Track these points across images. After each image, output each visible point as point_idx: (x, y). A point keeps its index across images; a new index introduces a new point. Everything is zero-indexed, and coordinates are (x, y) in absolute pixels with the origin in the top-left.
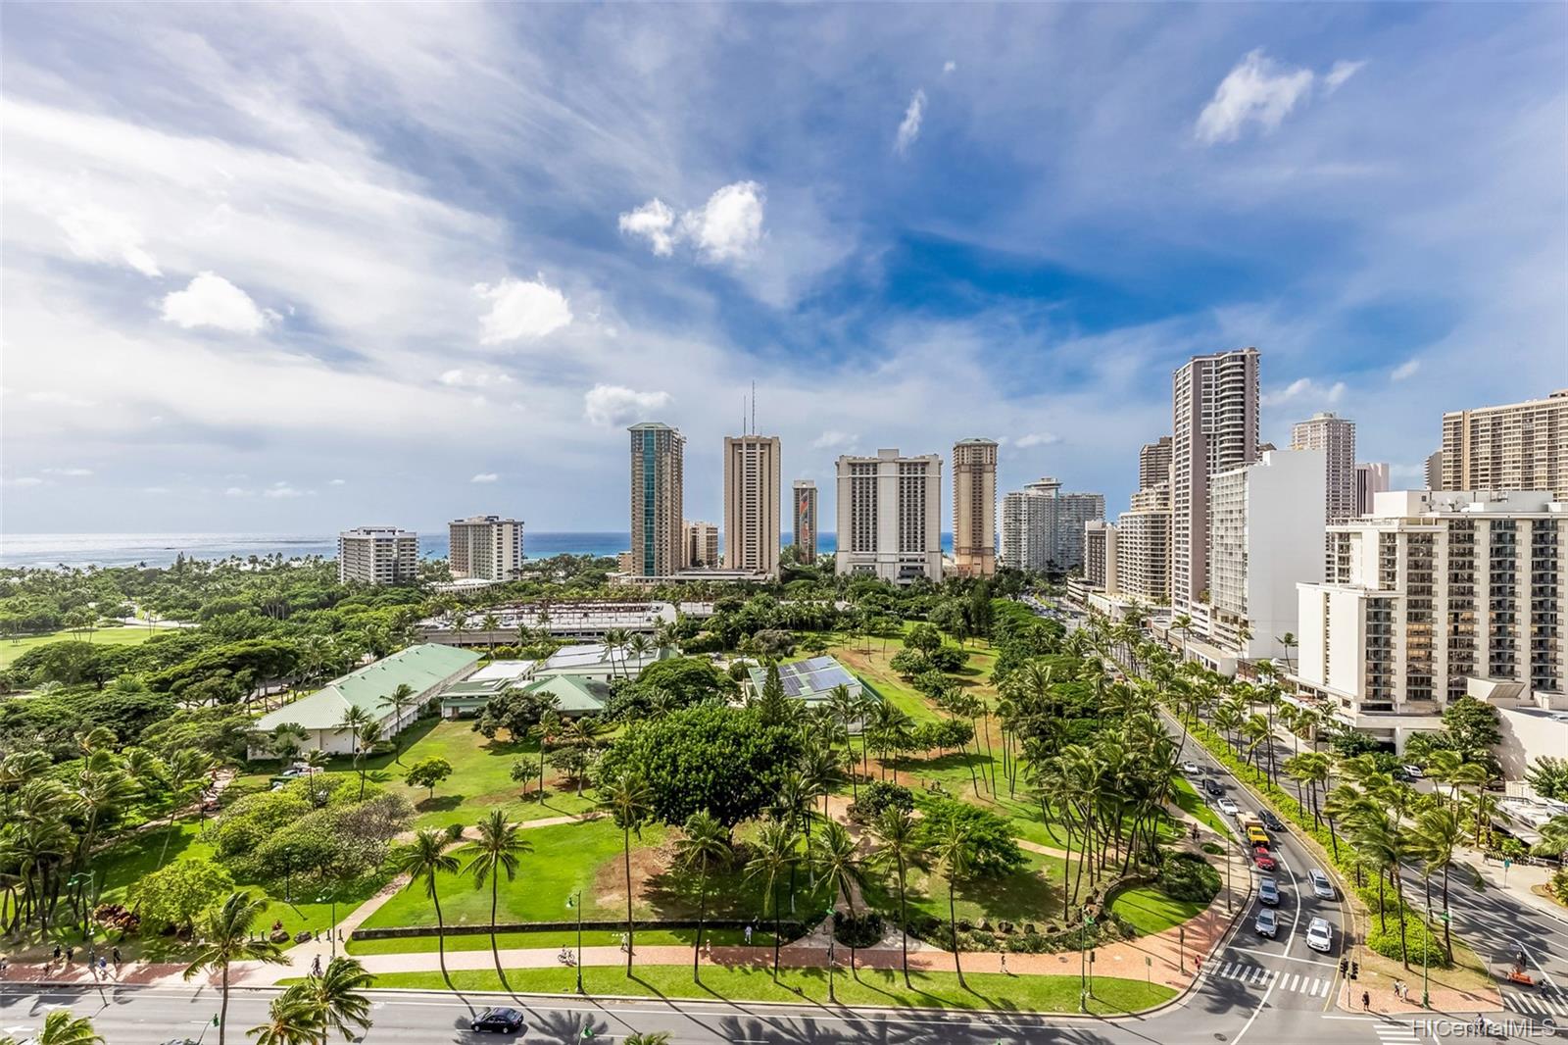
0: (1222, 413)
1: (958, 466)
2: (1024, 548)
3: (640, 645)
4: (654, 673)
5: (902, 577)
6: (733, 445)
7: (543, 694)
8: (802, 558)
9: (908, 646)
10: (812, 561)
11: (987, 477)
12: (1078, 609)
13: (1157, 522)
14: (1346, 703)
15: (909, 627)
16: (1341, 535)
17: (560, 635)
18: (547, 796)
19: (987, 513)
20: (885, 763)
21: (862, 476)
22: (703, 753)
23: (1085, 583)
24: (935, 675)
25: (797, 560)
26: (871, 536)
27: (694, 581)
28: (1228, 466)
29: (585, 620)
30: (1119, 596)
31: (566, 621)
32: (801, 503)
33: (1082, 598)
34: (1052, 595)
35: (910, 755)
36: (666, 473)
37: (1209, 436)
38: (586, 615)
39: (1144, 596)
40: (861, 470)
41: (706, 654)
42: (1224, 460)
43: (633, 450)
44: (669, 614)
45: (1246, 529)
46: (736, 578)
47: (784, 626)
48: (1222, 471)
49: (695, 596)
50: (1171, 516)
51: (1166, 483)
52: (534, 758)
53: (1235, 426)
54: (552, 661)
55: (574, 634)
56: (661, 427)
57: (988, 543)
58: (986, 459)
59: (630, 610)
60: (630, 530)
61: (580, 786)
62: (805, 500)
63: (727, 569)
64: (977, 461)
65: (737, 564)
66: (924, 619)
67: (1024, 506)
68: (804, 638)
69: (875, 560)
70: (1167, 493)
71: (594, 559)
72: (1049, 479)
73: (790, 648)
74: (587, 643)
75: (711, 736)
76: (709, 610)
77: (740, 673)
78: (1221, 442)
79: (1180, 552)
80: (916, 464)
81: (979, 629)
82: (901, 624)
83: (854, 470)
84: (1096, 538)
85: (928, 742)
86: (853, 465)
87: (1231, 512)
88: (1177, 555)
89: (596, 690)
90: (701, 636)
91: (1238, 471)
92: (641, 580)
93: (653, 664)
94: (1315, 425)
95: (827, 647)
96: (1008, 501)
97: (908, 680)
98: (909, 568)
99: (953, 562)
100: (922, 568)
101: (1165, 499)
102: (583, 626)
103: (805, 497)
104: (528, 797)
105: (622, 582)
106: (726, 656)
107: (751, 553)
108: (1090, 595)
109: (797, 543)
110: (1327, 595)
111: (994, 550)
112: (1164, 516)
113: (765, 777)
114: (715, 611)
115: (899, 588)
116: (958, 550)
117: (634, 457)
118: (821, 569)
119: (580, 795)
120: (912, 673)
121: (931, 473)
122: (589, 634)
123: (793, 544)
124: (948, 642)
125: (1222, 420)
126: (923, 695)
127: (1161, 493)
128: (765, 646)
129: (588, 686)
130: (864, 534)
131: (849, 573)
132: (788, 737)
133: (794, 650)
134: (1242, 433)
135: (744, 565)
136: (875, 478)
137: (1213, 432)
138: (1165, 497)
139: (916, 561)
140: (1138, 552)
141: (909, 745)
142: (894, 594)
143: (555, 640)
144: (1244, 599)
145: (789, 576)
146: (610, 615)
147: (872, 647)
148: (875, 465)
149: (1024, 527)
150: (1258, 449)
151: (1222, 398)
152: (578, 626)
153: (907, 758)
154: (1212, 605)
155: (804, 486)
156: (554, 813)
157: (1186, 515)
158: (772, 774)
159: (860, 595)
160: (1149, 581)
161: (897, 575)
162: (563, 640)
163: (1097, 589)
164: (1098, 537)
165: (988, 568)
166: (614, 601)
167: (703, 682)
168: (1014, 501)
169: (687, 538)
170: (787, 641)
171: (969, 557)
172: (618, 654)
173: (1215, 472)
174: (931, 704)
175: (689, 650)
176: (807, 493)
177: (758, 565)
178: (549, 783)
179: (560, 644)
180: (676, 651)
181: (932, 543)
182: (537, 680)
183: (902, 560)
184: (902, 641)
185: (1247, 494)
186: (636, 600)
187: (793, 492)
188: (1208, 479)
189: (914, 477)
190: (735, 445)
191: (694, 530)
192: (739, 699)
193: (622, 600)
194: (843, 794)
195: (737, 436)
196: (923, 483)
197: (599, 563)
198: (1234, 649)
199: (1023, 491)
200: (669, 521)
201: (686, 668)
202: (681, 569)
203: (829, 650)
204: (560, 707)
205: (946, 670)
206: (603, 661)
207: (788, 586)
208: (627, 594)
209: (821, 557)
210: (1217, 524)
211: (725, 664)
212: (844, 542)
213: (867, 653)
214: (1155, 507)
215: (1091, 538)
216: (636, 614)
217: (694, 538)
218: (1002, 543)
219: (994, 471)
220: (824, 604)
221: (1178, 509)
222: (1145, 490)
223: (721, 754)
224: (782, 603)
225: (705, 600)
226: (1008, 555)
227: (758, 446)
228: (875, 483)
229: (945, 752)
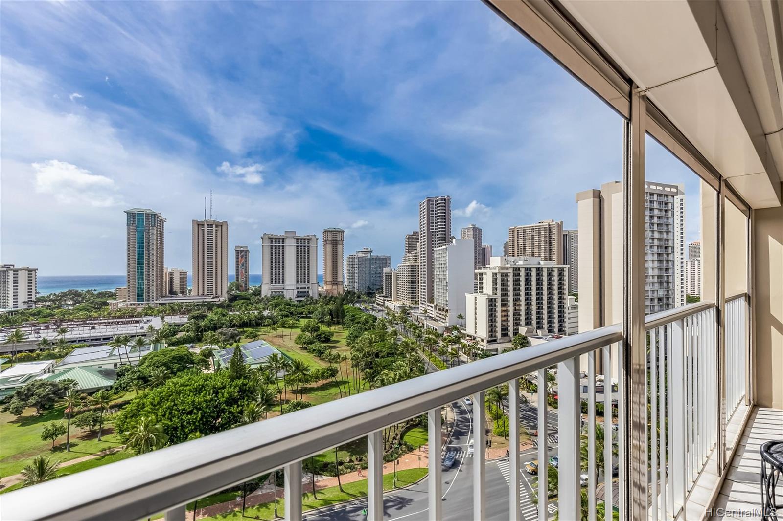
0: (438, 222)
1: (325, 241)
2: (356, 281)
3: (140, 343)
4: (152, 358)
5: (298, 297)
6: (198, 225)
7: (64, 381)
8: (240, 288)
9: (303, 331)
10: (247, 290)
11: (340, 247)
12: (381, 309)
13: (413, 268)
14: (482, 341)
15: (303, 322)
16: (480, 273)
17: (73, 342)
18: (73, 445)
19: (339, 265)
20: (294, 392)
21: (276, 245)
22: (193, 402)
23: (383, 296)
24: (318, 345)
25: (238, 289)
26: (281, 276)
27: (172, 303)
28: (440, 245)
29: (93, 331)
30: (398, 302)
31: (78, 332)
32: (240, 258)
33: (382, 304)
34: (369, 303)
35: (308, 386)
36: (153, 239)
37: (433, 232)
38: (93, 328)
39: (408, 301)
40: (275, 241)
41: (184, 345)
42: (439, 242)
43: (128, 225)
44: (157, 323)
45: (447, 271)
46: (201, 300)
47: (234, 326)
48: (438, 247)
49: (174, 312)
50: (418, 266)
51: (416, 252)
52: (62, 422)
53: (442, 228)
54: (68, 359)
55: (84, 341)
56: (148, 212)
57: (340, 279)
58: (339, 238)
59: (128, 322)
60: (125, 274)
61: (100, 434)
62: (242, 257)
63: (194, 295)
64: (334, 239)
65: (201, 292)
66: (310, 317)
67: (356, 261)
68: (246, 331)
69: (284, 289)
70: (417, 256)
71: (96, 293)
72: (367, 249)
73: (238, 338)
74: (95, 345)
75: (198, 390)
76: (185, 319)
77: (209, 354)
78: (438, 235)
79: (423, 282)
80: (305, 239)
81: (338, 321)
82: (299, 321)
83: (272, 241)
84: (388, 276)
85: (317, 378)
86: (271, 239)
87: (442, 264)
88: (421, 283)
89: (106, 374)
90: (180, 335)
91: (444, 247)
92: (134, 304)
93: (150, 354)
94: (469, 229)
95: (259, 335)
96: (349, 258)
97: (303, 348)
98: (301, 292)
99: (324, 288)
100: (308, 292)
101: (416, 258)
102: (92, 335)
103: (242, 255)
104: (56, 449)
105: (120, 306)
106: (197, 345)
107: (210, 287)
108: (386, 302)
109: (238, 280)
110: (476, 297)
111: (343, 282)
112: (416, 266)
113: (234, 409)
114: (189, 319)
115: (296, 302)
116: (326, 282)
117: (128, 229)
118: (252, 294)
119: (100, 440)
120: (306, 345)
121: (312, 244)
122: (97, 340)
123: (235, 281)
124: (323, 328)
125: (438, 225)
126: (312, 355)
127: (414, 256)
128: (223, 337)
129: (100, 372)
130: (277, 275)
131: (269, 295)
132: (246, 385)
133: (240, 338)
134: (445, 231)
135: (205, 293)
136: (283, 246)
137: (434, 230)
138: (416, 257)
139: (305, 288)
140: (405, 282)
141: (307, 381)
142: (294, 306)
143: (68, 346)
144: (447, 301)
145: (233, 299)
146: (112, 326)
147: (284, 334)
148: (283, 239)
149: (356, 271)
150: (450, 238)
151: (438, 216)
152: (88, 335)
153: (306, 387)
154: (435, 303)
155: (242, 249)
156: (79, 455)
157: (424, 265)
158: (238, 407)
159: (276, 307)
160: (410, 294)
161: (295, 296)
162: (74, 345)
163: (389, 299)
164: (389, 275)
165: (340, 290)
166: (114, 318)
167: (183, 362)
168: (352, 259)
169: (167, 279)
170: (236, 334)
171: (331, 286)
172: (123, 350)
173: (435, 247)
174: (317, 359)
175: (173, 344)
176: (244, 253)
177: (214, 292)
178: (74, 437)
179: (73, 348)
180: (163, 346)
181: (313, 279)
182: (57, 372)
183: (297, 288)
184: (300, 330)
185: (447, 257)
186: (132, 317)
187: (235, 253)
188: (433, 250)
189: (304, 245)
190: (199, 225)
191: (171, 274)
192: (208, 369)
193: (119, 317)
194: (274, 411)
195: (201, 219)
196: (308, 249)
197: (101, 295)
198: (443, 322)
199: (355, 254)
200: (155, 268)
201: (173, 354)
202: (162, 297)
203: (260, 337)
204: (78, 388)
205: (323, 342)
206: (111, 355)
207: (234, 304)
208: (125, 313)
209: (252, 288)
210: (436, 269)
211: (197, 350)
212: (266, 279)
213: (282, 337)
214: (412, 262)
215: (386, 276)
216: (132, 325)
217: (171, 278)
218: (346, 279)
219: (342, 244)
220: (256, 313)
221: (421, 263)
222: (408, 254)
223: (206, 401)
224: (230, 313)
225: (180, 314)
226: (349, 284)
227: (214, 226)
228: (283, 248)
229: (325, 382)
